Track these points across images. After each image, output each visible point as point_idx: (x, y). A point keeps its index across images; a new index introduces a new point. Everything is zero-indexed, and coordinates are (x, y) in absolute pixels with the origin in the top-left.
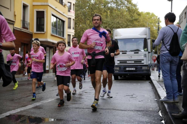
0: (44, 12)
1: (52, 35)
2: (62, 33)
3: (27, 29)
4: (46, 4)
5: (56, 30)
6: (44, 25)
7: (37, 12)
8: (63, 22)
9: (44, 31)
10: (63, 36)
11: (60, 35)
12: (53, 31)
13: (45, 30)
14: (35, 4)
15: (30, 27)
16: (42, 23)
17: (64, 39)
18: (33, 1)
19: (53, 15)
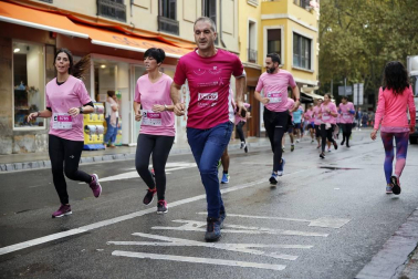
0: (278, 32)
1: (294, 69)
2: (307, 62)
3: (253, 61)
4: (283, 16)
5: (299, 58)
6: (280, 53)
7: (269, 31)
8: (310, 40)
10: (309, 67)
11: (304, 65)
12: (294, 63)
13: (283, 61)
14: (265, 17)
15: (258, 59)
16: (277, 50)
17: (311, 73)
18: (262, 12)
19: (295, 34)
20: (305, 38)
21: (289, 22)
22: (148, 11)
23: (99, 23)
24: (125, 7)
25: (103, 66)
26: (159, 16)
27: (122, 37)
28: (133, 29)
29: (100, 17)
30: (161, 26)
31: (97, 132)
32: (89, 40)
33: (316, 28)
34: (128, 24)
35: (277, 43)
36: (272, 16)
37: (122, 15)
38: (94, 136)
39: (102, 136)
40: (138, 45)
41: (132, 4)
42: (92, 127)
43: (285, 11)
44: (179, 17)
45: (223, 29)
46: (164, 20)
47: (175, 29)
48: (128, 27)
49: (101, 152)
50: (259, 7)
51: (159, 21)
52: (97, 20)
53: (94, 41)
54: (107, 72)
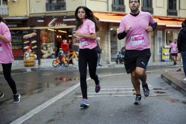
24: (177, 11)
27: (176, 22)
28: (180, 18)
29: (168, 16)
31: (167, 55)
32: (165, 25)
34: (178, 17)
37: (176, 14)
38: (166, 57)
39: (169, 57)
41: (180, 9)
42: (166, 54)
49: (169, 62)
52: (167, 17)
53: (167, 26)
54: (170, 34)
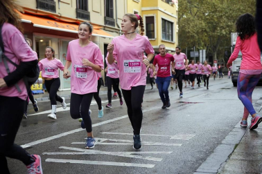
0: (153, 17)
1: (162, 41)
2: (170, 37)
4: (155, 8)
5: (166, 34)
6: (154, 31)
7: (146, 17)
8: (172, 23)
9: (154, 38)
10: (172, 40)
11: (169, 39)
12: (163, 37)
13: (156, 37)
14: (144, 9)
16: (152, 29)
17: (173, 44)
18: (142, 6)
19: (163, 19)
20: (169, 22)
21: (159, 12)
22: (70, 6)
23: (38, 13)
24: (55, 3)
25: (42, 41)
26: (77, 9)
27: (53, 22)
28: (60, 17)
29: (39, 10)
30: (78, 15)
31: (38, 82)
32: (32, 24)
33: (176, 15)
34: (57, 14)
35: (152, 25)
36: (148, 9)
37: (53, 8)
38: (36, 85)
39: (41, 85)
40: (64, 27)
41: (59, 1)
43: (157, 5)
44: (90, 9)
45: (118, 17)
46: (81, 11)
47: (87, 17)
48: (57, 16)
49: (41, 96)
50: (140, 3)
51: (77, 12)
52: (37, 11)
53: (35, 25)
54: (44, 44)
